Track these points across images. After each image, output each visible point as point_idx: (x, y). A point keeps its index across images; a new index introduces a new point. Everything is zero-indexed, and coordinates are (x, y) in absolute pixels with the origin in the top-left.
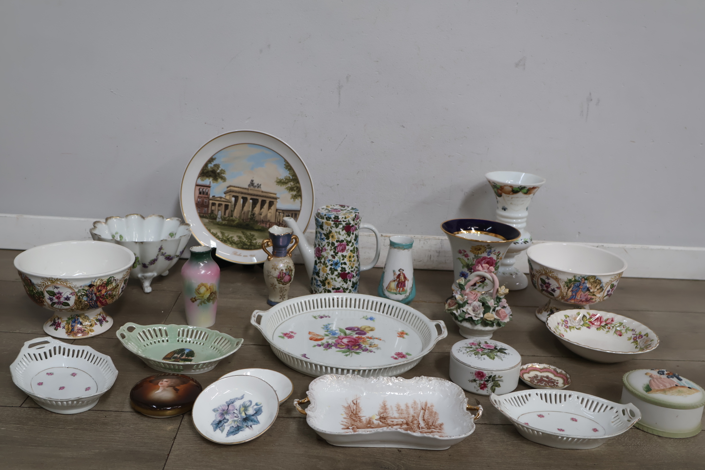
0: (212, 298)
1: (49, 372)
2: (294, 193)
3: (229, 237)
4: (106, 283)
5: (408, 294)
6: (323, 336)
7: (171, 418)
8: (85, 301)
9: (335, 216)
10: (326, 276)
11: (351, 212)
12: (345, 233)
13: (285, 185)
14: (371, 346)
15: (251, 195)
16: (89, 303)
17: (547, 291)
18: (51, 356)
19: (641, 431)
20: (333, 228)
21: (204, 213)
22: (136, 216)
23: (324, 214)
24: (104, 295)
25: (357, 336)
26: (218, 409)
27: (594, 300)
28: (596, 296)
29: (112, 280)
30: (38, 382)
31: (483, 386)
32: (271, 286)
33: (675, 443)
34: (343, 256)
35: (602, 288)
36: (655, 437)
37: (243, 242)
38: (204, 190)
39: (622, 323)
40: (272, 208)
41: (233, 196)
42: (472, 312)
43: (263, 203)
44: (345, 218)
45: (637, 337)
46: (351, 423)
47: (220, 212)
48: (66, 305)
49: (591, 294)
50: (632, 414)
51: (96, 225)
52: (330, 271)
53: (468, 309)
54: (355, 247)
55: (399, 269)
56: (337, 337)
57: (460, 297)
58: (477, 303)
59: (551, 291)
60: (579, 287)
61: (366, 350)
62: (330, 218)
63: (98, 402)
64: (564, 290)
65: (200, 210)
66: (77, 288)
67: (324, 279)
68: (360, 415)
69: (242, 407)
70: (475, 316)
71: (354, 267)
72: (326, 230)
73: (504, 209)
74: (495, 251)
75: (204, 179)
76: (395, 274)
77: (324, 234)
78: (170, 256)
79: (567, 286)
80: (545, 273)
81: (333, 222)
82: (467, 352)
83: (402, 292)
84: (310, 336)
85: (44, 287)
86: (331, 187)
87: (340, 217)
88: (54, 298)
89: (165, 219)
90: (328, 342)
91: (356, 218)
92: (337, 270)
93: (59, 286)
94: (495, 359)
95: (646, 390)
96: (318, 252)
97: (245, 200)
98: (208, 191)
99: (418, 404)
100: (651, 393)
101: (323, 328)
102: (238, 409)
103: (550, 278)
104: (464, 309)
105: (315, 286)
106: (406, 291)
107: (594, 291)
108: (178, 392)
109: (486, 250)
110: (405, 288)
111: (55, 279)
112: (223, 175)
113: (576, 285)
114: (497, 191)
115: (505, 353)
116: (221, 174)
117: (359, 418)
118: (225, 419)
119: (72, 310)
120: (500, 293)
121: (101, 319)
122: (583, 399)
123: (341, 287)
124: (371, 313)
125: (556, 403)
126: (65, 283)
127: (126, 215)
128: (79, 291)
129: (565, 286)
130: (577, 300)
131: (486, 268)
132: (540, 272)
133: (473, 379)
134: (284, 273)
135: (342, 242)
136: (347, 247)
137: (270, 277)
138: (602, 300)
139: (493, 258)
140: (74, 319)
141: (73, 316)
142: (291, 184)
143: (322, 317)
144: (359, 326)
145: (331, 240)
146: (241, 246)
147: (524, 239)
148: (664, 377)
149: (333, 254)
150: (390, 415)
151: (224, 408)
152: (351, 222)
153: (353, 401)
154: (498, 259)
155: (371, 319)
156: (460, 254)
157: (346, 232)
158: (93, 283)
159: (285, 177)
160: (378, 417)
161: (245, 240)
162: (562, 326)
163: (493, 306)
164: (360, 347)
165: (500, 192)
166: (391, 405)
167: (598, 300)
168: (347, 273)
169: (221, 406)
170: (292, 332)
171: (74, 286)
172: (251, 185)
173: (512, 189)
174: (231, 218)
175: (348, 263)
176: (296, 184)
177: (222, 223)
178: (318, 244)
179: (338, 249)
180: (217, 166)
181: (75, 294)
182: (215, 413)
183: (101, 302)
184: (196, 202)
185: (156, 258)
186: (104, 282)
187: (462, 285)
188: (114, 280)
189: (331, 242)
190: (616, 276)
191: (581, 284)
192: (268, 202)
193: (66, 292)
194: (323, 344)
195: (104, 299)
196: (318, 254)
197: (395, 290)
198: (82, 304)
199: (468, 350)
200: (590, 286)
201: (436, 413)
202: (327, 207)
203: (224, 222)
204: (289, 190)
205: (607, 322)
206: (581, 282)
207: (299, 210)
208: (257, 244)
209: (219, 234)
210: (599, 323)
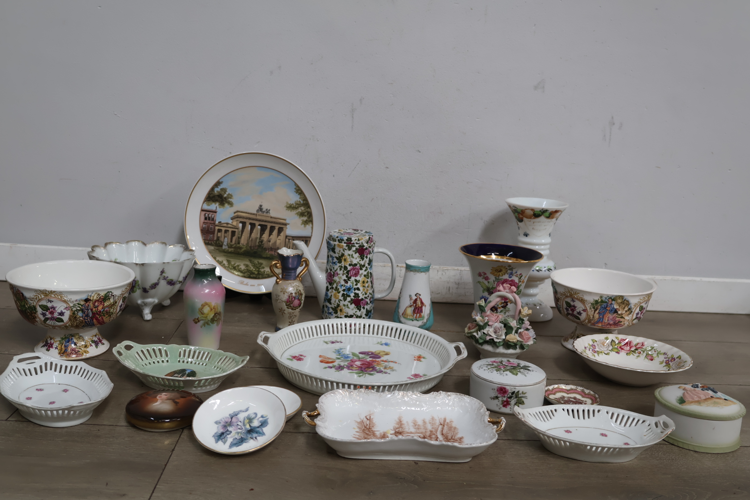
0: (216, 319)
1: (39, 387)
2: (305, 218)
3: (235, 266)
4: (103, 297)
5: (425, 321)
6: (334, 359)
7: (170, 431)
8: (80, 317)
9: (348, 238)
10: (339, 303)
11: (365, 235)
12: (358, 257)
13: (295, 210)
14: (385, 368)
15: (260, 220)
16: (84, 319)
17: (573, 315)
18: (41, 372)
19: (677, 447)
20: (345, 251)
21: (210, 240)
22: (137, 243)
23: (336, 236)
24: (101, 311)
25: (371, 359)
26: (221, 422)
27: (622, 323)
28: (624, 318)
29: (110, 295)
30: (27, 397)
31: (505, 403)
32: (280, 312)
33: (713, 457)
34: (356, 281)
35: (630, 311)
36: (692, 452)
37: (250, 270)
38: (210, 215)
39: (654, 347)
40: (282, 234)
41: (241, 222)
42: (493, 333)
43: (272, 229)
44: (359, 240)
45: (670, 360)
46: (364, 437)
47: (226, 239)
48: (60, 321)
49: (620, 316)
50: (666, 425)
51: (94, 249)
52: (343, 297)
53: (489, 330)
54: (369, 272)
55: (416, 293)
56: (350, 360)
57: (481, 318)
58: (498, 325)
59: (576, 315)
60: (606, 308)
61: (381, 372)
62: (343, 240)
63: (91, 417)
64: (591, 312)
65: (205, 237)
66: (73, 302)
67: (335, 306)
68: (374, 429)
69: (246, 419)
70: (496, 338)
71: (368, 294)
72: (338, 253)
73: (526, 235)
74: (516, 273)
75: (210, 204)
76: (411, 299)
77: (336, 257)
78: (172, 280)
79: (594, 308)
80: (570, 295)
81: (346, 245)
82: (488, 369)
83: (419, 319)
84: (321, 359)
85: (36, 301)
86: (344, 215)
87: (353, 239)
88: (47, 313)
89: (168, 246)
90: (339, 365)
91: (370, 240)
92: (349, 296)
93: (53, 300)
94: (518, 375)
95: (679, 402)
96: (329, 278)
97: (253, 226)
98: (214, 216)
99: (436, 420)
100: (685, 405)
101: (334, 352)
102: (242, 421)
103: (575, 300)
104: (485, 331)
105: (326, 314)
106: (423, 317)
107: (623, 313)
108: (178, 404)
109: (507, 271)
110: (422, 314)
111: (48, 292)
112: (230, 200)
113: (603, 306)
114: (517, 216)
115: (529, 370)
116: (228, 198)
117: (373, 433)
118: (228, 430)
119: (66, 327)
120: (523, 314)
121: (97, 341)
122: (613, 414)
123: (354, 314)
124: (385, 339)
125: (584, 418)
126: (59, 296)
127: (127, 241)
128: (74, 306)
129: (592, 307)
130: (605, 323)
131: (507, 288)
132: (564, 295)
133: (495, 396)
134: (294, 297)
135: (355, 266)
136: (361, 272)
137: (278, 301)
138: (631, 324)
139: (514, 281)
140: (68, 339)
141: (66, 336)
142: (301, 209)
143: (333, 343)
144: (373, 351)
145: (343, 264)
146: (248, 274)
147: (548, 266)
148: (699, 389)
149: (346, 278)
150: (407, 430)
151: (227, 420)
152: (364, 245)
153: (366, 417)
154: (520, 282)
155: (386, 344)
156: (480, 277)
157: (359, 255)
158: (89, 298)
159: (295, 201)
160: (393, 432)
161: (252, 268)
162: (589, 350)
163: (516, 327)
164: (374, 369)
165: (521, 216)
166: (407, 421)
167: (627, 323)
168: (360, 299)
169: (224, 418)
170: (301, 355)
171: (69, 300)
172: (259, 210)
173: (534, 213)
174: (238, 245)
175: (361, 288)
176: (307, 209)
177: (228, 250)
178: (330, 269)
179: (351, 273)
180: (224, 190)
181: (70, 309)
182: (217, 426)
183: (97, 319)
184: (201, 228)
185: (157, 282)
186: (102, 297)
187: (482, 306)
188: (112, 295)
189: (343, 266)
190: (644, 296)
191: (609, 305)
192: (277, 228)
193: (60, 307)
194: (334, 367)
195: (101, 316)
196: (329, 279)
197: (412, 316)
198: (77, 320)
199: (489, 367)
200: (618, 307)
201: (455, 428)
202: (339, 230)
203: (230, 250)
204: (300, 216)
205: (637, 347)
206: (608, 303)
207: (310, 236)
208: (266, 273)
209: (225, 262)
210: (628, 348)
